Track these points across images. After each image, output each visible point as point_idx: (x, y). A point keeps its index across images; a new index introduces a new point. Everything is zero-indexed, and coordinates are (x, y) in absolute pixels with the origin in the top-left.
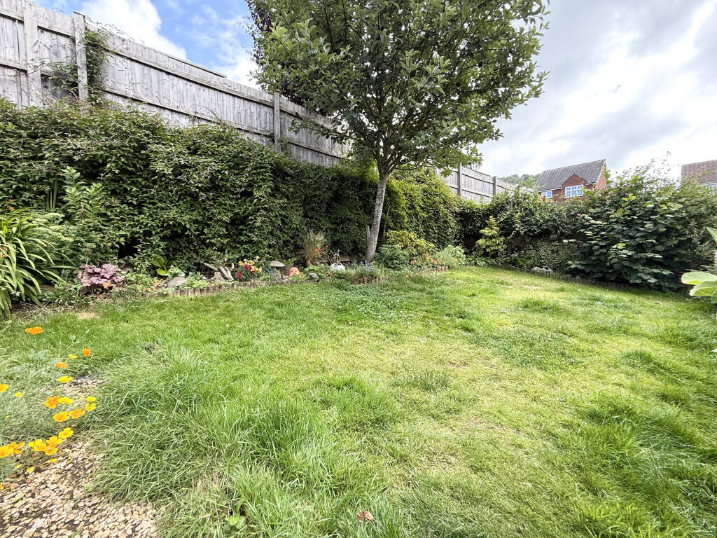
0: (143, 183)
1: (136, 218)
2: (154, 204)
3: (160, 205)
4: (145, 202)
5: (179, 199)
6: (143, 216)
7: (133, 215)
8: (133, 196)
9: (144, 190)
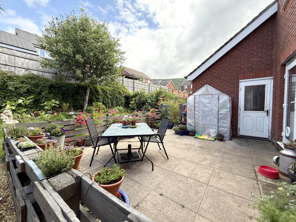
0: (6, 91)
1: (3, 100)
2: (9, 97)
3: (11, 97)
4: (6, 96)
5: (17, 95)
6: (5, 100)
7: (2, 99)
8: (2, 95)
9: (6, 93)
